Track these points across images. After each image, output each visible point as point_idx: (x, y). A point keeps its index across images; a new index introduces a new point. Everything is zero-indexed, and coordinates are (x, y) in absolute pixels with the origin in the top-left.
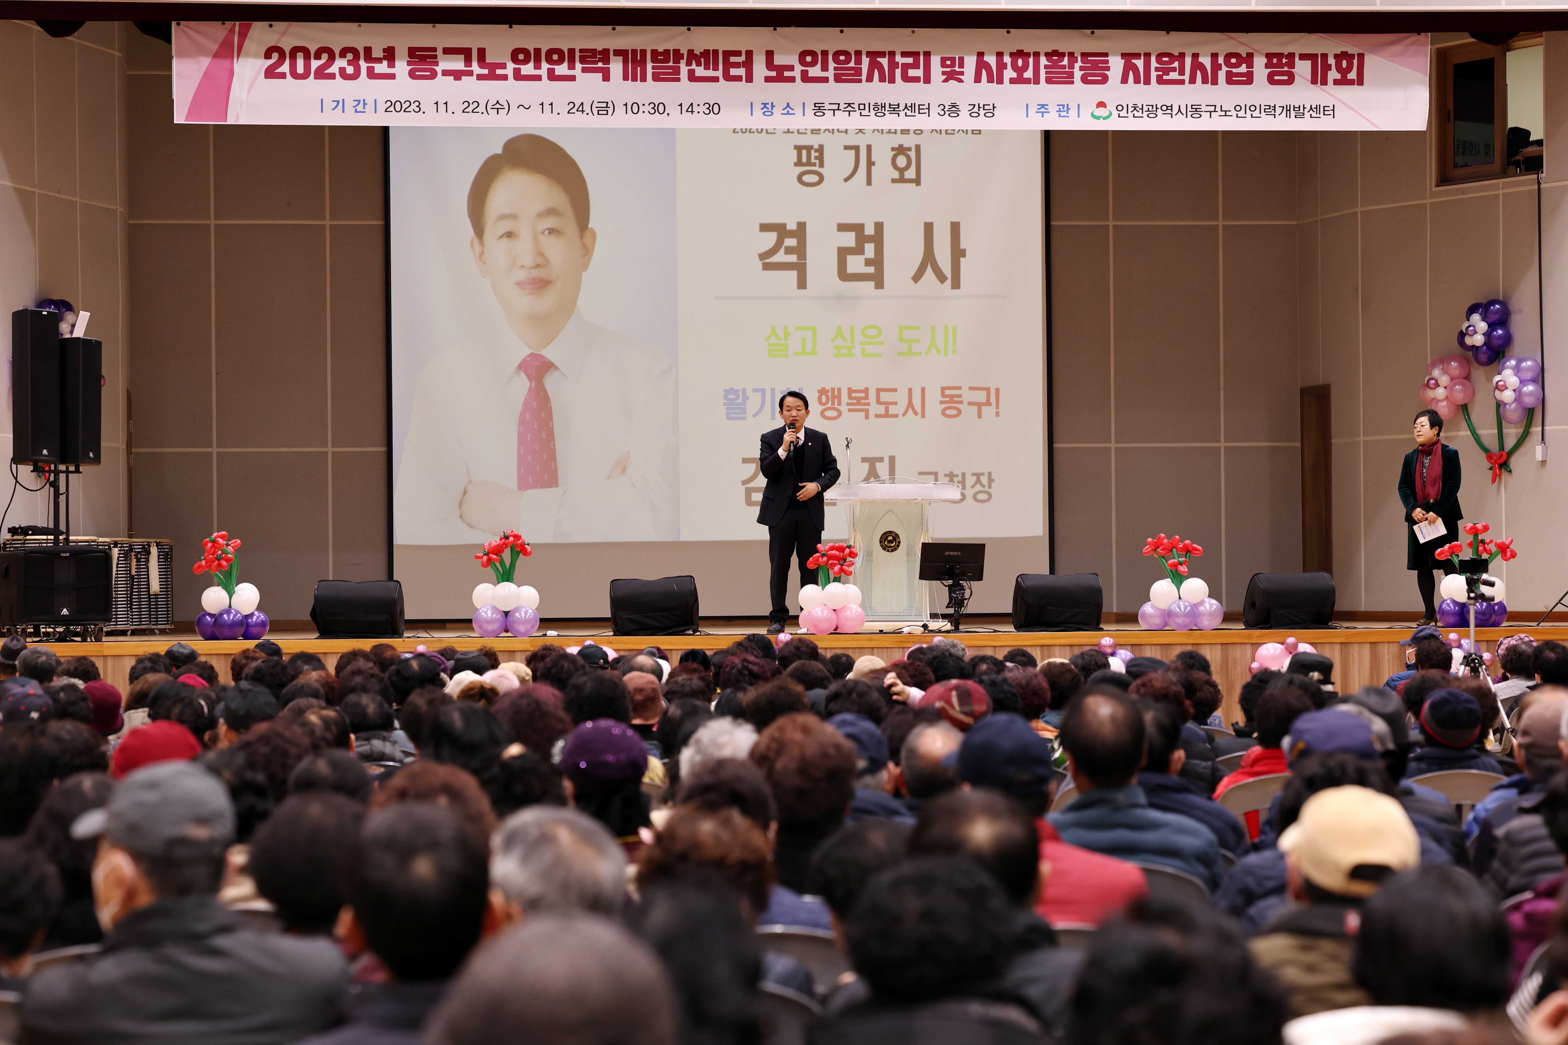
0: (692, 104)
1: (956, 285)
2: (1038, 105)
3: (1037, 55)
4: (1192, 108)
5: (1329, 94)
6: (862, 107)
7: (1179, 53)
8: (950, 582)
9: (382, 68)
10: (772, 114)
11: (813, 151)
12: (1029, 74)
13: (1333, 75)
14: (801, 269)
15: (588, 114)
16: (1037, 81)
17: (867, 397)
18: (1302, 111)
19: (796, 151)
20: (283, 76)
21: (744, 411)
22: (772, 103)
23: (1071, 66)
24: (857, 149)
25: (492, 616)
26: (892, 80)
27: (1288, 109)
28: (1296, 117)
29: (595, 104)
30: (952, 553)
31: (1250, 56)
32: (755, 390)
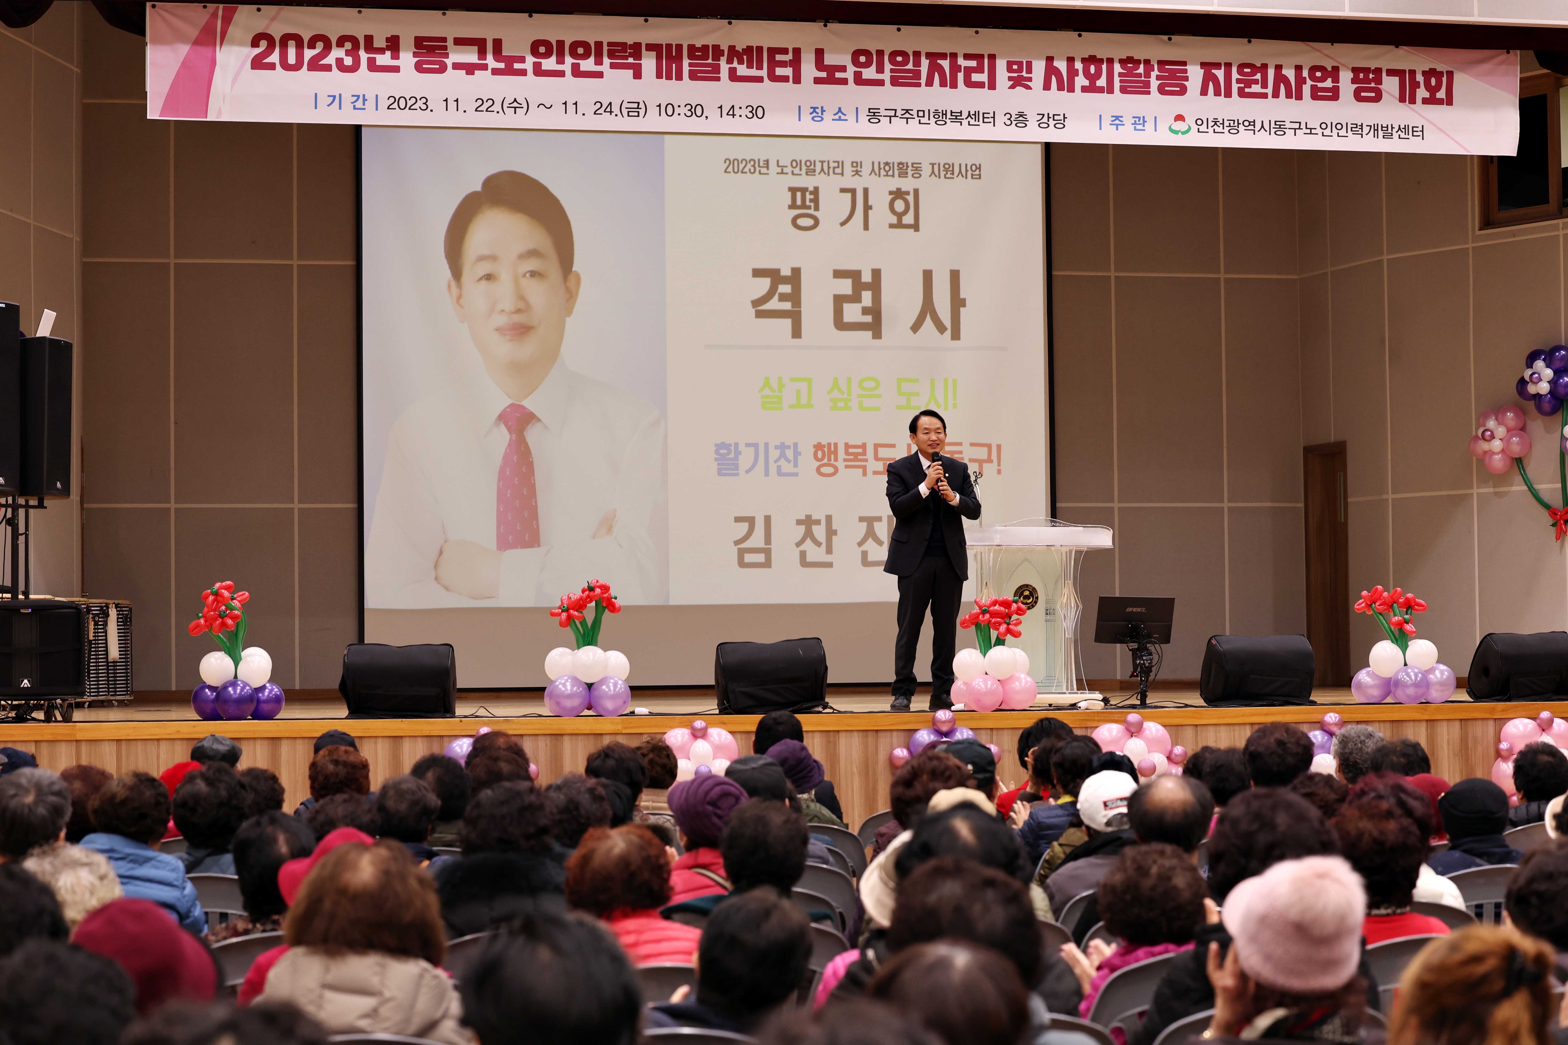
0: (733, 107)
1: (956, 336)
2: (1112, 117)
3: (1110, 61)
4: (1275, 125)
5: (1418, 113)
6: (921, 114)
7: (1262, 64)
8: (1135, 646)
9: (384, 59)
10: (822, 119)
11: (807, 193)
12: (1102, 82)
13: (1422, 93)
14: (795, 317)
15: (616, 115)
16: (1110, 90)
17: (864, 453)
18: (1390, 131)
19: (790, 193)
20: (272, 66)
21: (736, 467)
22: (822, 107)
23: (1148, 75)
24: (853, 192)
25: (572, 689)
26: (954, 85)
27: (1376, 128)
28: (1384, 138)
29: (625, 105)
30: (1135, 610)
31: (1336, 69)
32: (747, 445)
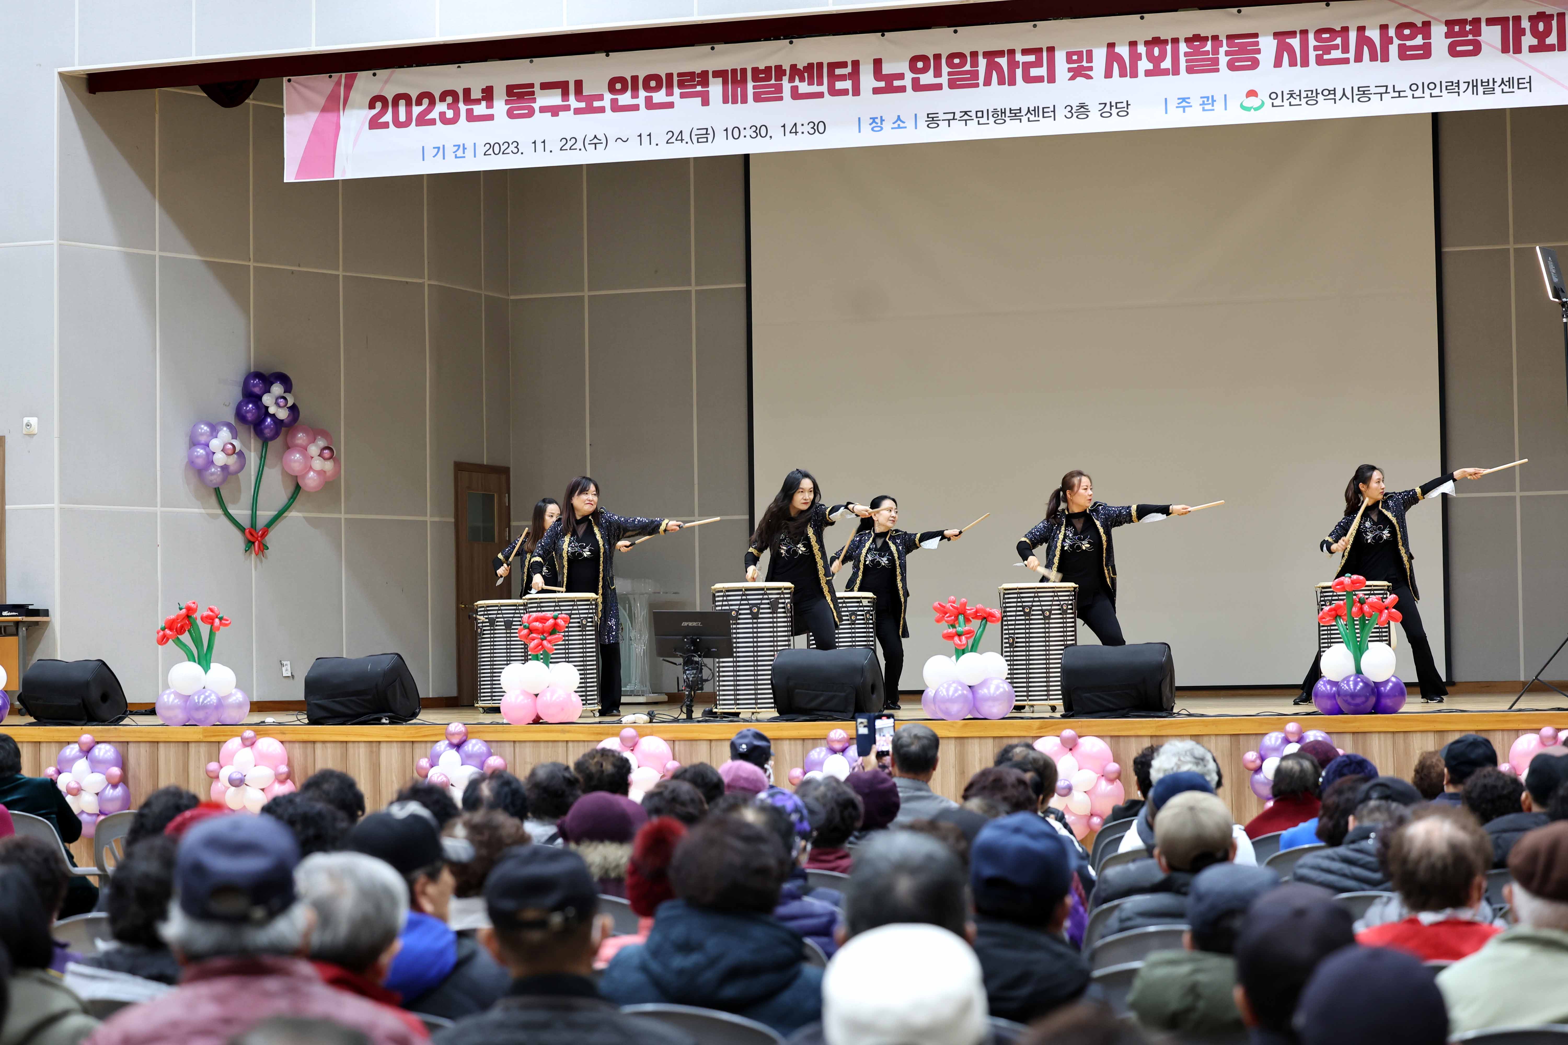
0: (795, 124)
2: (1179, 99)
3: (1175, 41)
4: (1359, 91)
5: (1524, 63)
6: (980, 114)
7: (1342, 28)
8: (686, 659)
9: (480, 109)
10: (882, 128)
12: (1167, 64)
13: (1528, 40)
15: (687, 143)
16: (1176, 71)
18: (1491, 85)
20: (386, 125)
22: (881, 117)
23: (1216, 51)
26: (1012, 82)
27: (1475, 84)
28: (1484, 94)
29: (695, 132)
30: (690, 624)
31: (1427, 24)
